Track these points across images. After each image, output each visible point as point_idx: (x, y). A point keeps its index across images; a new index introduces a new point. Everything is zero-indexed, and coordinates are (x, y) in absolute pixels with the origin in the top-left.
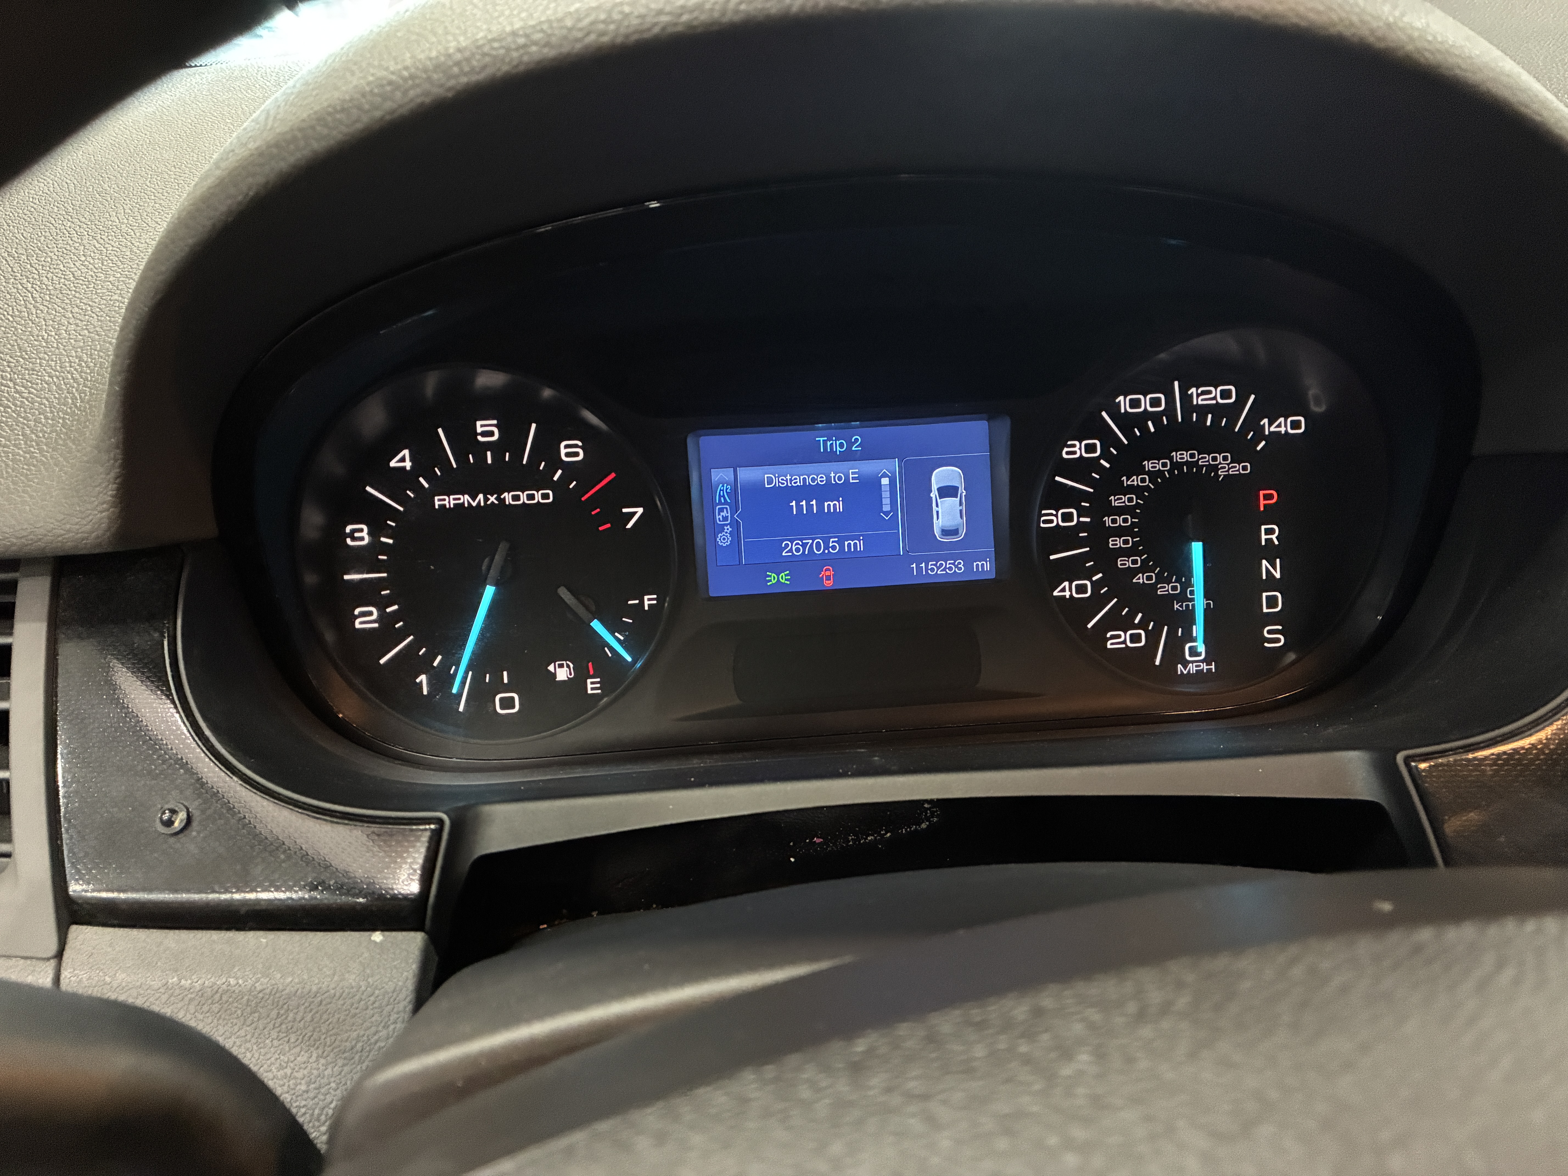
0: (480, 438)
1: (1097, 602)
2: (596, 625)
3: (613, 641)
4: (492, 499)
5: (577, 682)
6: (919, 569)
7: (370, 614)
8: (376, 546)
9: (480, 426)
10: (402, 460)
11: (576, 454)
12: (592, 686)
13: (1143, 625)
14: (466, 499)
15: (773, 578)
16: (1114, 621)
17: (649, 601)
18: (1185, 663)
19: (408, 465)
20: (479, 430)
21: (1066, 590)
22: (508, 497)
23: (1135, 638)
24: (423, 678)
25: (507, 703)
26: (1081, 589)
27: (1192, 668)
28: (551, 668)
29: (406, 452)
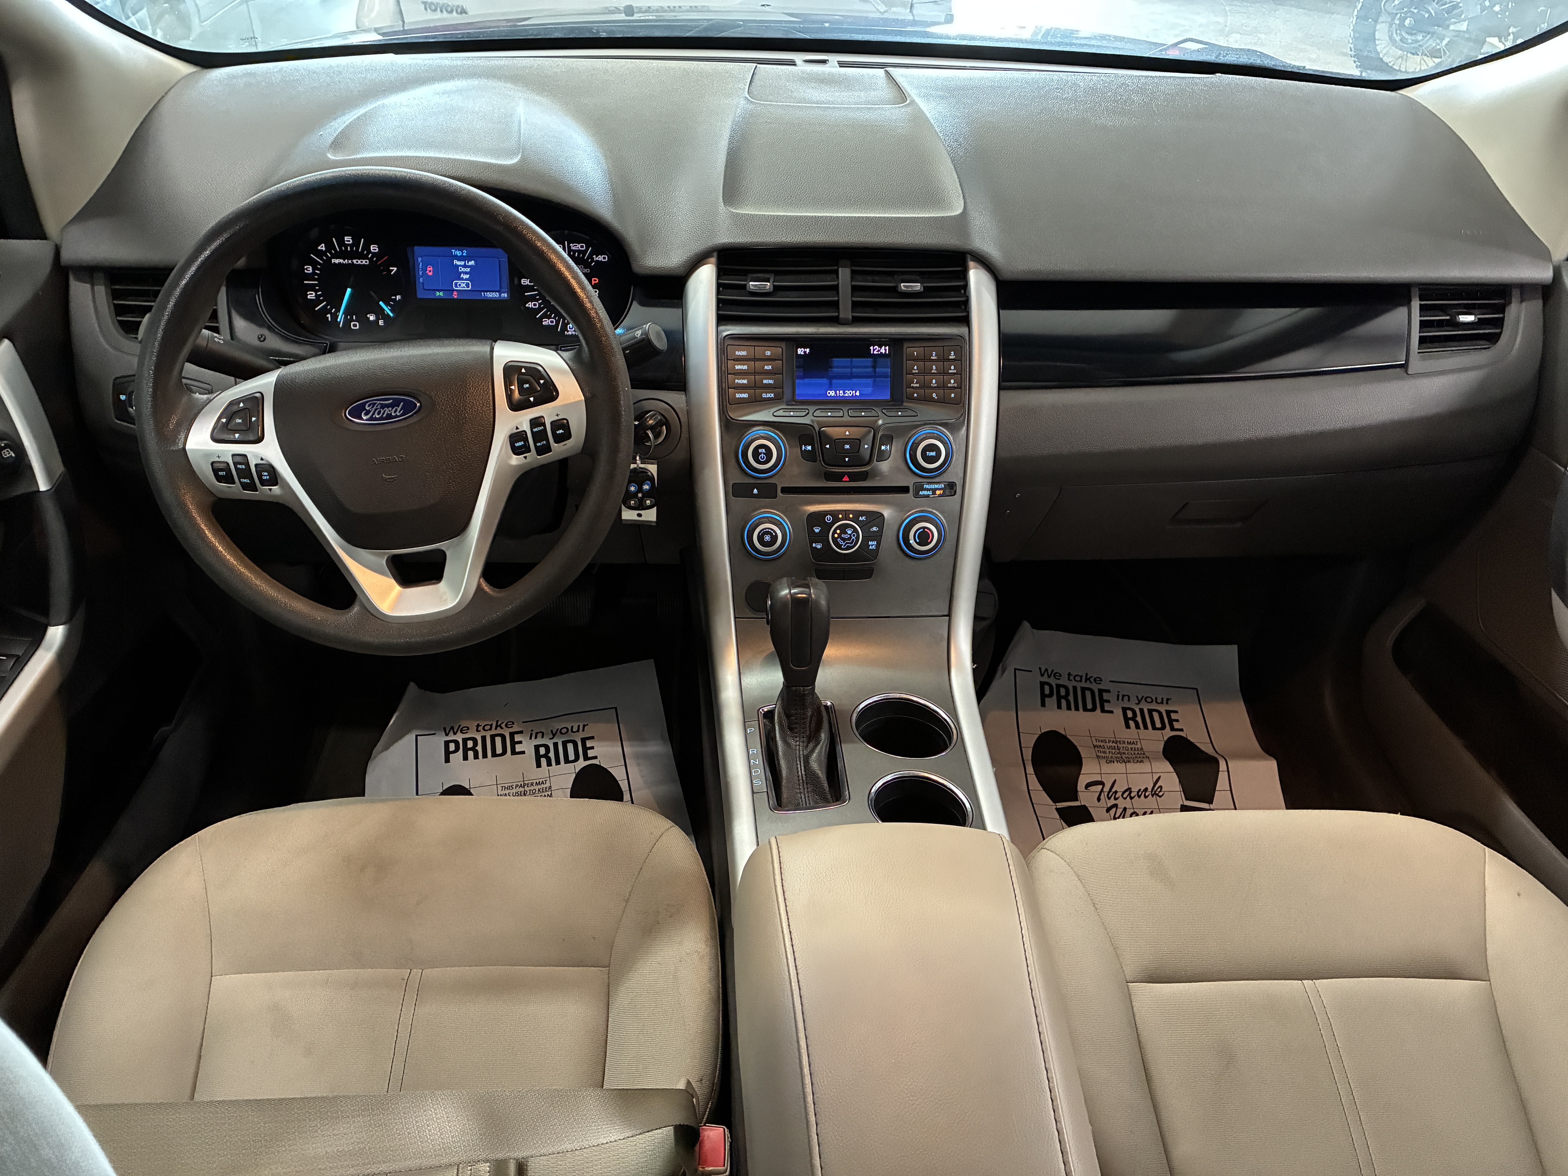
0: (346, 242)
1: (540, 309)
2: (381, 303)
3: (387, 310)
4: (350, 262)
5: (377, 321)
6: (484, 294)
7: (312, 294)
8: (314, 273)
9: (346, 238)
10: (322, 247)
11: (376, 250)
12: (381, 323)
13: (554, 318)
14: (342, 261)
15: (438, 294)
16: (545, 316)
17: (398, 297)
18: (568, 331)
19: (324, 249)
20: (346, 239)
21: (530, 305)
22: (355, 261)
23: (552, 322)
24: (329, 316)
25: (355, 325)
26: (535, 305)
27: (570, 333)
28: (368, 316)
29: (323, 245)
